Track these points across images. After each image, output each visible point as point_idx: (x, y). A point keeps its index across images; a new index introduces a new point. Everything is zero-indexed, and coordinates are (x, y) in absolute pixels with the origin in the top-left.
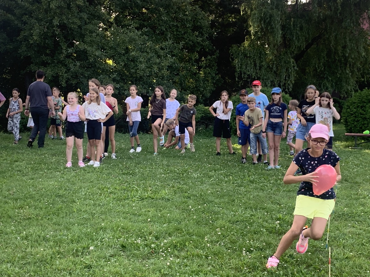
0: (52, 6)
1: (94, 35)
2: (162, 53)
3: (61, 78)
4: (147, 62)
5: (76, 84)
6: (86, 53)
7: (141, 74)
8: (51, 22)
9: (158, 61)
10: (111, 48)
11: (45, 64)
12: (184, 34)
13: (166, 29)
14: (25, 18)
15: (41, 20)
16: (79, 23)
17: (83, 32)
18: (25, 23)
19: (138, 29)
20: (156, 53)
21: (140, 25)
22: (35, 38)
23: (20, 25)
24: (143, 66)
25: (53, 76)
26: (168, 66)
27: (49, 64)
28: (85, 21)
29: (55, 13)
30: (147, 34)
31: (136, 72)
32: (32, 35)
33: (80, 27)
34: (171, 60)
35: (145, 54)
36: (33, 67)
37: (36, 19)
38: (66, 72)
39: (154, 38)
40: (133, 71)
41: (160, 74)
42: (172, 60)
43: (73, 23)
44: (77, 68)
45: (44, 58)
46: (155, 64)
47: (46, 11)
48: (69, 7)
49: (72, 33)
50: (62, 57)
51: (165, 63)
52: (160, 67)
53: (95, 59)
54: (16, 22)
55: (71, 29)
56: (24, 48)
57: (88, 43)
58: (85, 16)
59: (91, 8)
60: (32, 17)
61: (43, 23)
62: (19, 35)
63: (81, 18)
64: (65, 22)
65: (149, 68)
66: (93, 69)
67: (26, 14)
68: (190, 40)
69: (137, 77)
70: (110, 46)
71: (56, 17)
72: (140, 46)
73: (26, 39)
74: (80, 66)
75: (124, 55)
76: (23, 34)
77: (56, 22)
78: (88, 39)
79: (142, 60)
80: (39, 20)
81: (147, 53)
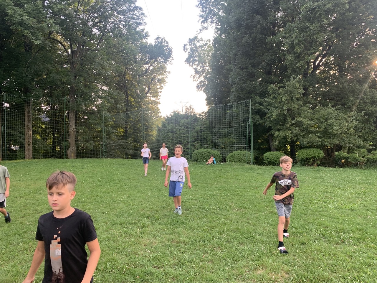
0: (283, 99)
1: (306, 112)
2: (349, 119)
3: (287, 137)
4: (339, 125)
5: (296, 140)
6: (302, 122)
7: (336, 132)
8: (282, 108)
9: (346, 124)
10: (317, 119)
11: (279, 130)
12: (365, 107)
13: (352, 105)
14: (268, 107)
16: (298, 107)
17: (300, 111)
18: (269, 110)
19: (333, 106)
20: (345, 119)
21: (335, 104)
22: (274, 117)
23: (266, 111)
24: (337, 128)
25: (284, 136)
26: (354, 127)
27: (281, 130)
28: (301, 105)
29: (284, 103)
30: (340, 109)
31: (332, 132)
32: (272, 115)
33: (298, 109)
34: (356, 123)
35: (338, 121)
36: (273, 132)
37: (274, 107)
38: (290, 134)
39: (344, 111)
40: (330, 131)
41: (348, 132)
43: (294, 107)
44: (297, 131)
45: (279, 127)
46: (345, 126)
47: (280, 103)
48: (292, 99)
49: (294, 113)
50: (288, 126)
51: (352, 125)
52: (348, 128)
53: (307, 126)
54: (264, 110)
55: (293, 110)
56: (268, 122)
57: (303, 117)
58: (301, 103)
59: (305, 98)
60: (272, 106)
61: (278, 109)
62: (265, 116)
63: (298, 104)
64: (290, 107)
65: (341, 129)
66: (306, 131)
67: (269, 105)
68: (369, 110)
69: (333, 134)
71: (285, 105)
72: (335, 116)
73: (269, 118)
75: (324, 122)
76: (267, 115)
77: (285, 108)
78: (302, 115)
79: (336, 124)
80: (276, 108)
81: (340, 120)
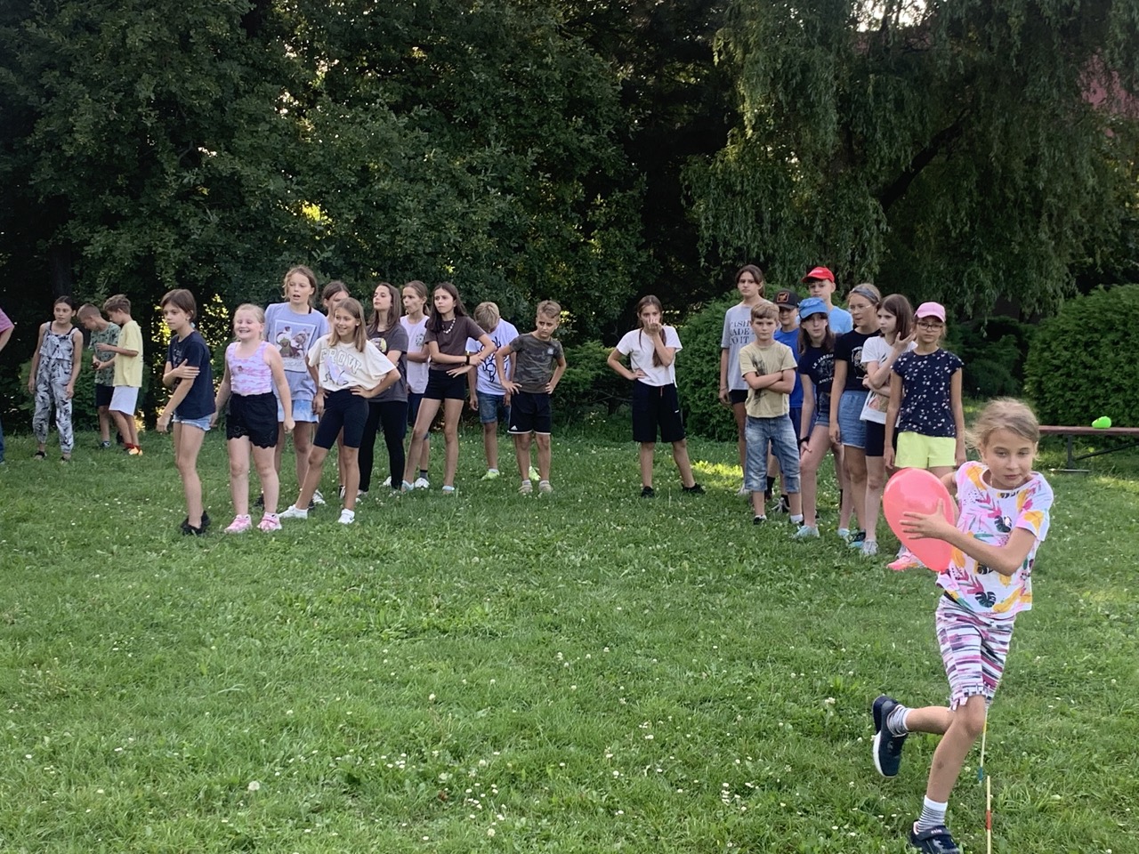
0: (134, 40)
1: (263, 127)
2: (471, 182)
3: (160, 262)
4: (425, 211)
5: (210, 280)
6: (238, 183)
7: (409, 248)
8: (129, 90)
9: (459, 207)
10: (316, 168)
11: (111, 220)
12: (541, 123)
13: (484, 109)
14: (49, 78)
15: (100, 84)
16: (215, 91)
17: (229, 120)
18: (50, 94)
19: (397, 109)
20: (455, 182)
21: (405, 97)
22: (81, 139)
23: (33, 100)
24: (414, 223)
25: (137, 257)
26: (491, 224)
27: (124, 219)
28: (236, 87)
29: (142, 62)
30: (427, 124)
31: (392, 243)
32: (70, 131)
33: (219, 104)
34: (499, 203)
35: (420, 186)
36: (75, 230)
37: (84, 82)
38: (176, 245)
39: (447, 139)
40: (383, 238)
41: (466, 248)
42: (502, 205)
43: (197, 93)
44: (211, 231)
45: (109, 200)
46: (452, 216)
47: (115, 57)
48: (185, 45)
49: (195, 124)
50: (164, 198)
51: (483, 215)
52: (468, 226)
53: (265, 201)
54: (22, 91)
55: (191, 111)
56: (46, 171)
57: (246, 153)
58: (234, 71)
59: (254, 47)
60: (71, 75)
61: (103, 92)
62: (31, 130)
63: (221, 78)
64: (173, 89)
65: (433, 228)
66: (259, 233)
67: (52, 67)
68: (557, 144)
69: (394, 259)
70: (312, 162)
71: (145, 76)
72: (405, 162)
73: (52, 142)
74: (222, 225)
75: (354, 189)
76: (41, 127)
77: (145, 91)
78: (242, 142)
79: (412, 205)
80: (94, 85)
81: (428, 182)
